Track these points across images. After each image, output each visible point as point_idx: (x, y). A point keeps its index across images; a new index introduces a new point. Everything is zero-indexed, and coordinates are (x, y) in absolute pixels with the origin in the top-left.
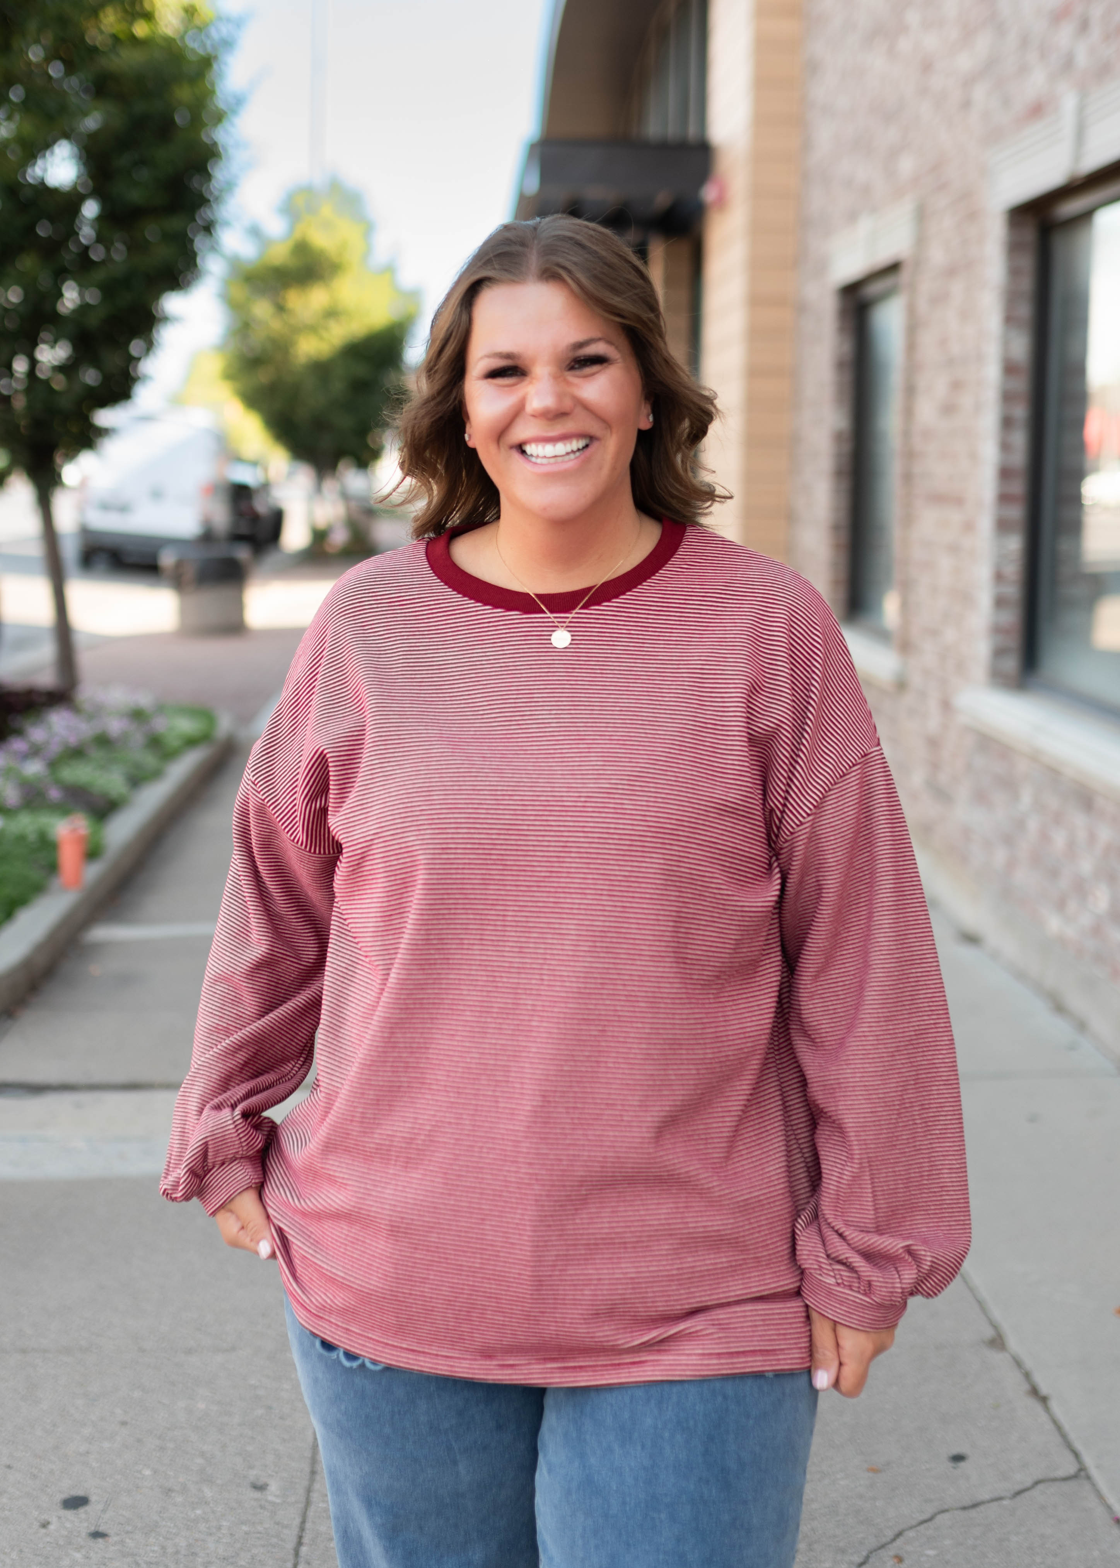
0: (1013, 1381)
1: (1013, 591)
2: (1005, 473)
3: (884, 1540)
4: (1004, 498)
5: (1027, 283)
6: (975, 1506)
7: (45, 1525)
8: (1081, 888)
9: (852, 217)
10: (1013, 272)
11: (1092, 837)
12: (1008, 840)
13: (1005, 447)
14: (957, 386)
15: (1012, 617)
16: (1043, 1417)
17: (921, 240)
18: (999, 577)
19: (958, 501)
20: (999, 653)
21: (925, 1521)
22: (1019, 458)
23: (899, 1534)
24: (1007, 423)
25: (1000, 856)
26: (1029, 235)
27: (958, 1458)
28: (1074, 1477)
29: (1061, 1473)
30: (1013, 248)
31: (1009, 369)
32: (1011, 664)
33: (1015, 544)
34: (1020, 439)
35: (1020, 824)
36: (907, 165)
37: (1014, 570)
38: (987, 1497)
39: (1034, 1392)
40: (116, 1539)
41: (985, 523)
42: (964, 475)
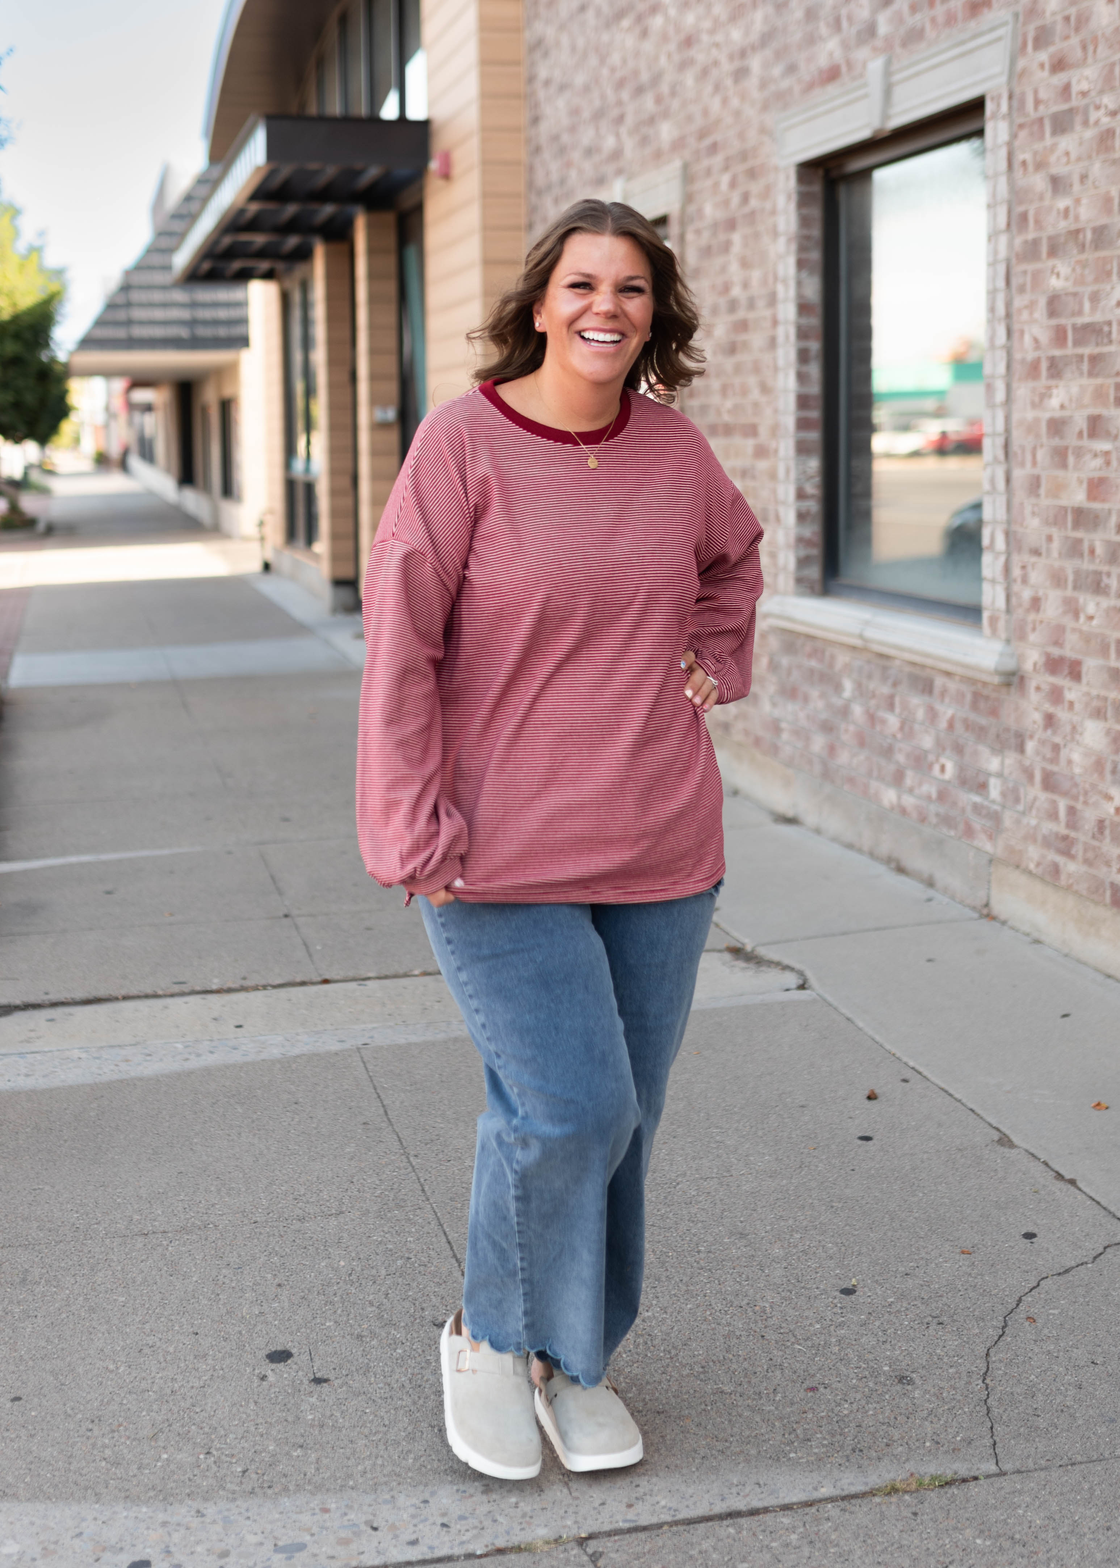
0: (1037, 1169)
1: (814, 506)
2: (803, 402)
3: (1010, 1307)
4: (802, 424)
5: (817, 232)
6: (1067, 1271)
7: (264, 1378)
8: (921, 761)
10: (804, 221)
11: (933, 715)
12: (829, 728)
13: (801, 377)
15: (814, 530)
16: (1080, 1197)
17: (689, 197)
18: (801, 495)
19: (751, 431)
20: (803, 562)
21: (1034, 1288)
22: (815, 388)
23: (1020, 1301)
24: (803, 356)
25: (819, 743)
27: (1030, 1236)
30: (805, 200)
31: (803, 308)
32: (814, 571)
33: (814, 464)
34: (815, 370)
35: (842, 711)
36: (667, 131)
37: (813, 488)
38: (1073, 1264)
39: (1059, 1176)
40: (339, 1381)
41: (786, 447)
42: (756, 405)
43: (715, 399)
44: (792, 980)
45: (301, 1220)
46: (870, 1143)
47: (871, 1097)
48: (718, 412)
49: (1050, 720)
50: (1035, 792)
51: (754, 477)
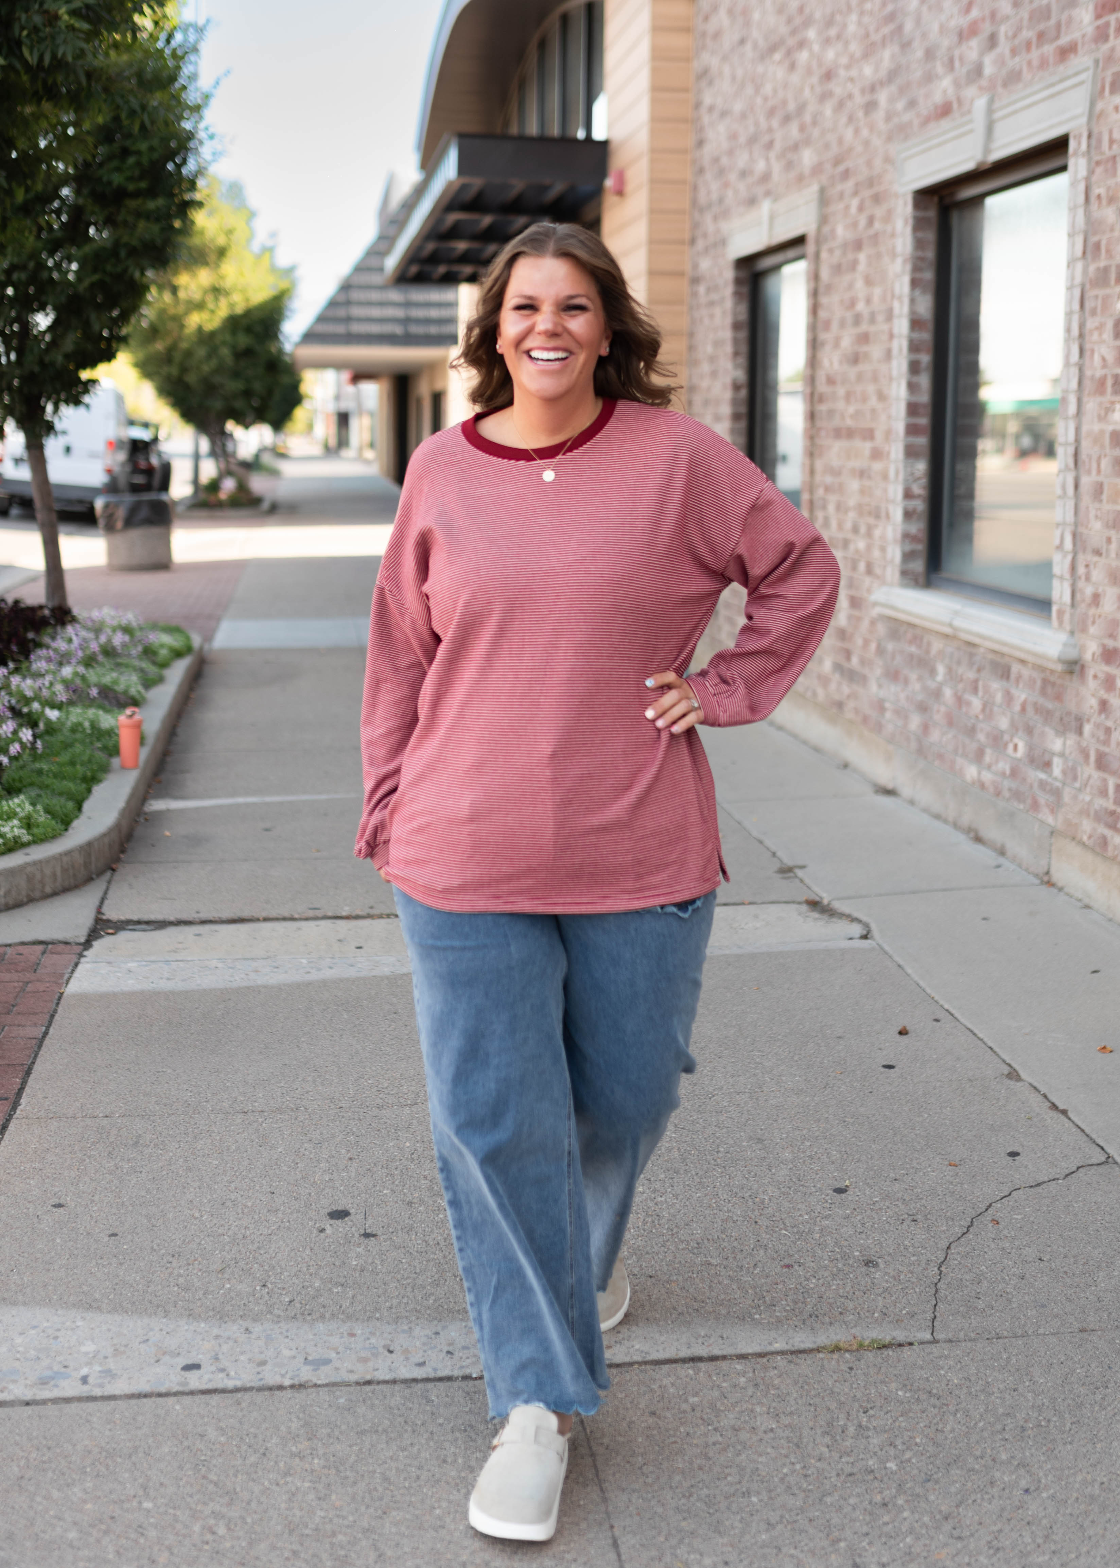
0: (1035, 1100)
1: (920, 506)
2: (912, 409)
3: (979, 1211)
4: (911, 430)
5: (930, 254)
6: (1038, 1185)
7: (322, 1230)
8: (997, 740)
9: (752, 202)
10: (919, 244)
11: (1009, 698)
12: (923, 708)
13: (912, 387)
14: (864, 338)
15: (918, 527)
16: (1067, 1124)
17: (823, 220)
18: (908, 495)
19: (869, 434)
20: (908, 557)
21: (1006, 1196)
22: (925, 397)
23: (990, 1206)
24: (914, 368)
25: (915, 722)
26: (932, 214)
27: (1014, 1154)
28: (1106, 1162)
29: (1094, 1161)
30: (919, 224)
31: (915, 323)
32: (919, 566)
33: (921, 467)
34: (925, 381)
35: (937, 694)
36: (807, 158)
37: (920, 489)
38: (1046, 1179)
39: (1054, 1107)
40: (385, 1237)
41: (896, 450)
42: (873, 411)
43: (840, 405)
44: (856, 930)
45: (381, 1107)
46: (892, 1070)
47: (903, 1032)
48: (843, 417)
49: (1104, 706)
50: (1089, 771)
51: (870, 478)
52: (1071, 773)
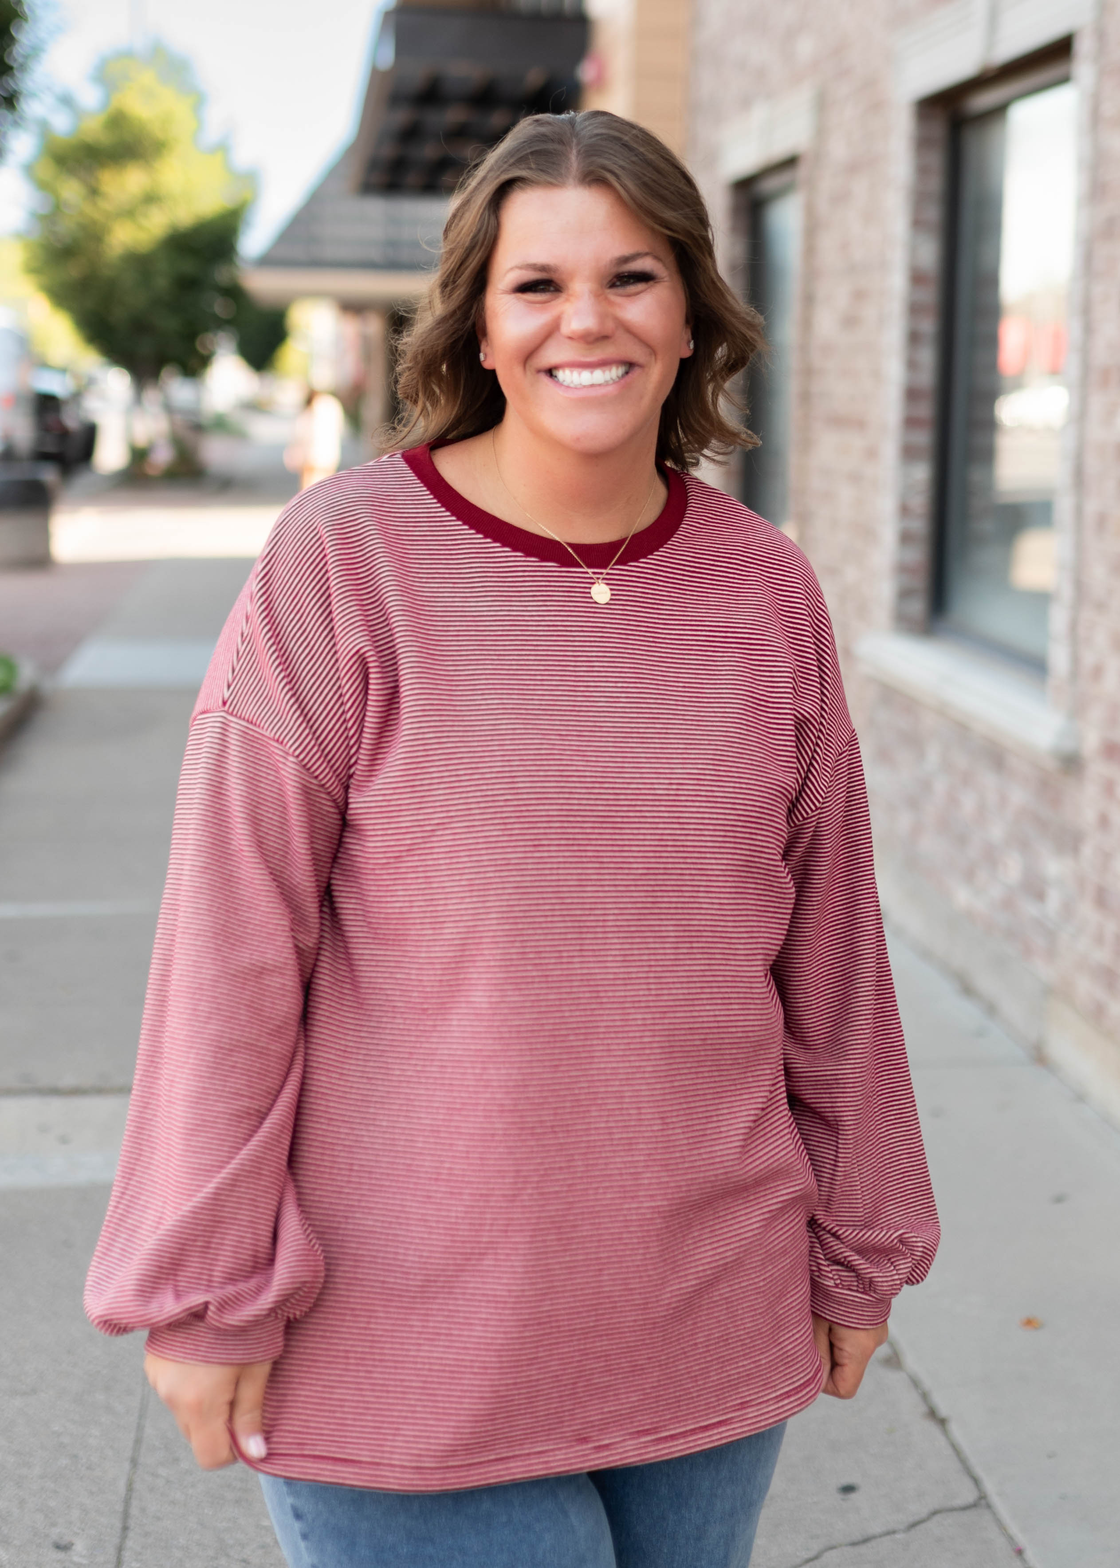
0: (910, 1401)
1: (920, 525)
2: (911, 394)
4: (910, 422)
5: (936, 183)
6: (866, 1540)
8: (991, 857)
9: (746, 103)
10: (922, 171)
11: (1003, 800)
12: (914, 803)
13: (912, 365)
14: (859, 295)
15: (918, 555)
16: (941, 1441)
17: (821, 132)
18: (904, 510)
19: (863, 426)
20: (904, 594)
21: (815, 1557)
22: (927, 377)
24: (914, 338)
26: (938, 129)
27: (848, 1489)
28: (974, 1506)
29: (959, 1502)
30: (922, 143)
31: (917, 278)
32: (918, 607)
33: (922, 473)
34: (928, 357)
35: (926, 786)
36: (806, 47)
37: (921, 502)
38: (881, 1531)
39: (932, 1414)
41: (891, 449)
42: (867, 393)
48: (838, 400)
49: (1104, 821)
50: (1086, 910)
52: (1068, 910)
